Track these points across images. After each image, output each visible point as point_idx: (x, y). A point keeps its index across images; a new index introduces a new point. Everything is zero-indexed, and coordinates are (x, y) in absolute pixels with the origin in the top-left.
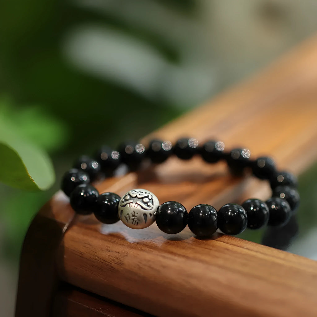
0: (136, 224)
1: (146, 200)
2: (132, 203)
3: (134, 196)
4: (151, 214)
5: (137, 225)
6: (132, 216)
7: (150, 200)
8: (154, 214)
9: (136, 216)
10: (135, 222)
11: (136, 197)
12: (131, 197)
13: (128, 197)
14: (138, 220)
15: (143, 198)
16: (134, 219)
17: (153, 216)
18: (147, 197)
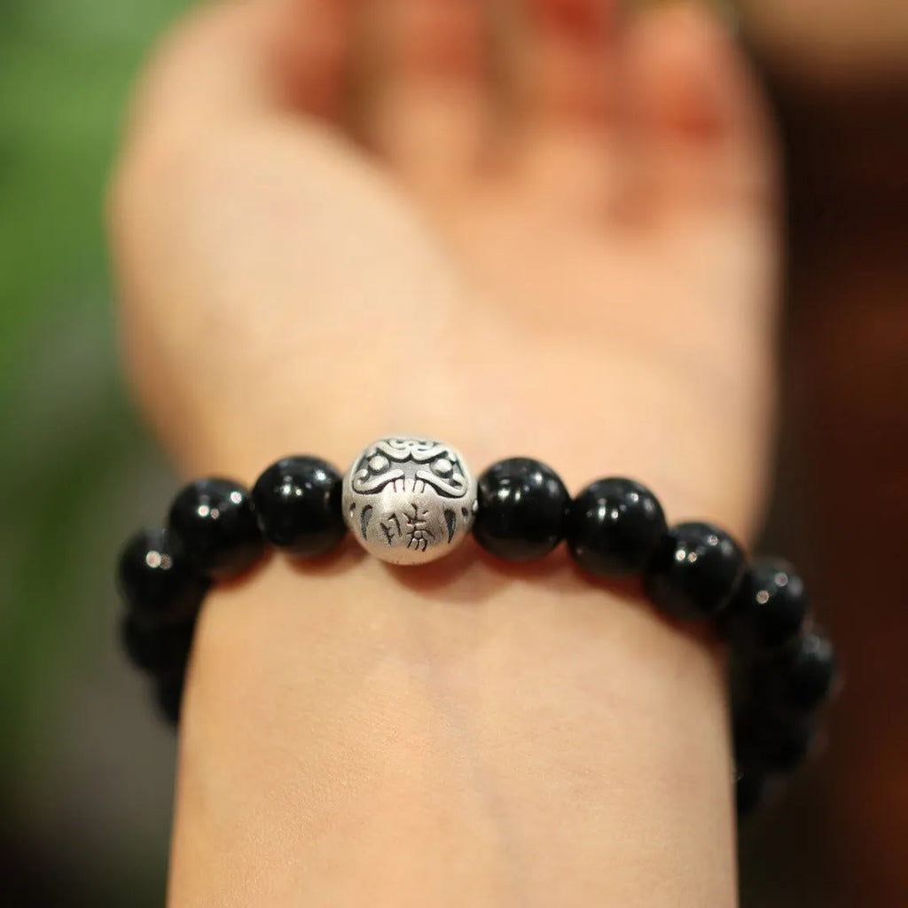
0: (421, 547)
1: (443, 465)
2: (402, 478)
3: (402, 455)
4: (464, 511)
5: (424, 550)
6: (409, 522)
7: (452, 463)
8: (472, 511)
9: (422, 521)
10: (418, 539)
11: (410, 458)
12: (391, 459)
13: (379, 463)
14: (429, 532)
15: (432, 460)
16: (415, 529)
17: (470, 513)
18: (443, 455)
